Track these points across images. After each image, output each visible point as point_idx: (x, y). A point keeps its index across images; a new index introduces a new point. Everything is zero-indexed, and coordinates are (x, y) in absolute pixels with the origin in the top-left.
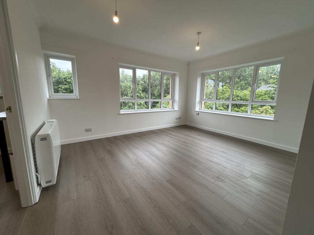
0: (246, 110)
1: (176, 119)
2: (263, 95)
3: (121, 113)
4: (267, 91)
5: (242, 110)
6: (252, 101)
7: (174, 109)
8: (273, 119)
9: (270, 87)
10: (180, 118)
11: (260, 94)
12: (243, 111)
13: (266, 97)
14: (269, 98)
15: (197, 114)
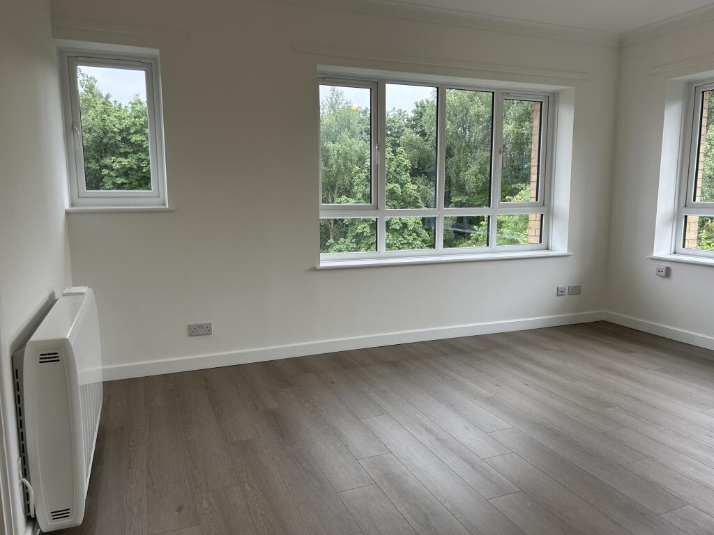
1: (560, 292)
3: (323, 265)
7: (548, 249)
10: (575, 290)
15: (663, 274)
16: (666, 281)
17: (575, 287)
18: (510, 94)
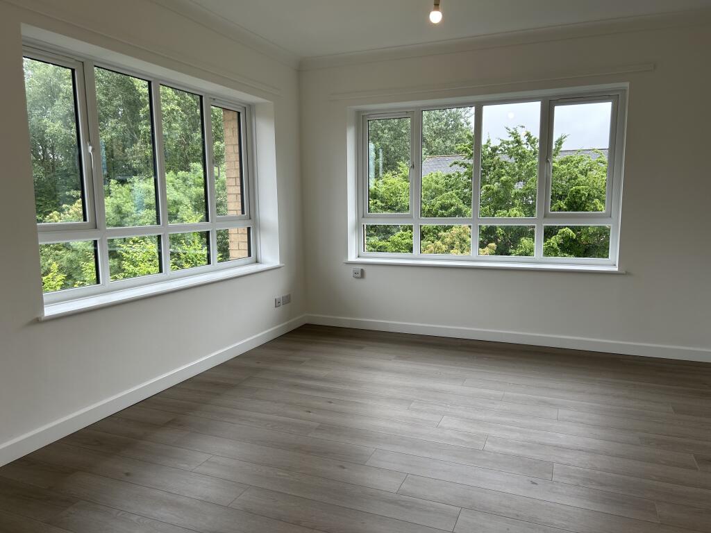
0: (407, 241)
1: (277, 304)
2: (441, 192)
3: (49, 311)
4: (449, 176)
5: (393, 242)
6: (545, 217)
7: (257, 262)
8: (616, 269)
9: (455, 163)
10: (287, 300)
11: (434, 185)
12: (398, 248)
13: (452, 197)
14: (459, 197)
15: (359, 275)
16: (361, 281)
17: (287, 297)
18: (216, 101)
